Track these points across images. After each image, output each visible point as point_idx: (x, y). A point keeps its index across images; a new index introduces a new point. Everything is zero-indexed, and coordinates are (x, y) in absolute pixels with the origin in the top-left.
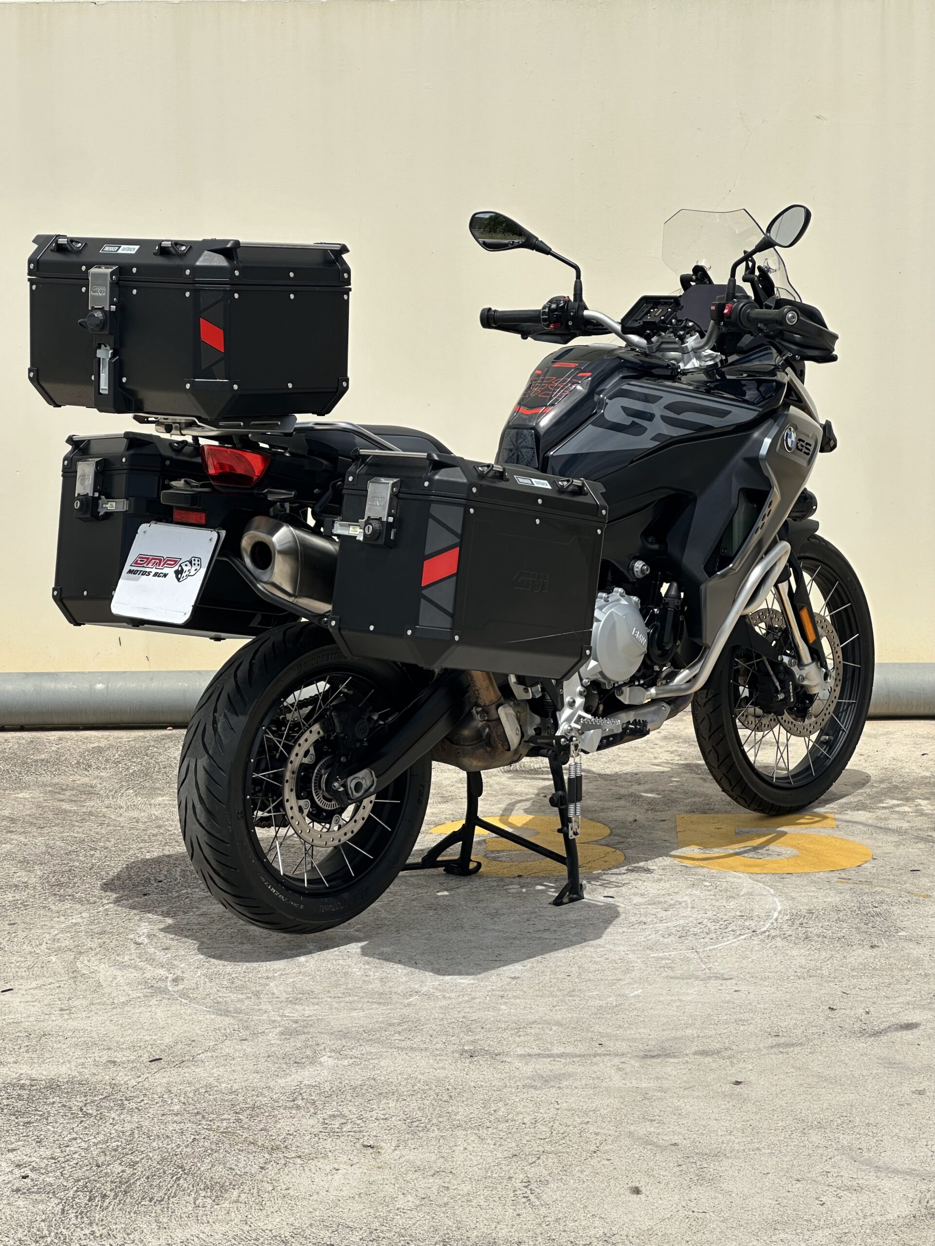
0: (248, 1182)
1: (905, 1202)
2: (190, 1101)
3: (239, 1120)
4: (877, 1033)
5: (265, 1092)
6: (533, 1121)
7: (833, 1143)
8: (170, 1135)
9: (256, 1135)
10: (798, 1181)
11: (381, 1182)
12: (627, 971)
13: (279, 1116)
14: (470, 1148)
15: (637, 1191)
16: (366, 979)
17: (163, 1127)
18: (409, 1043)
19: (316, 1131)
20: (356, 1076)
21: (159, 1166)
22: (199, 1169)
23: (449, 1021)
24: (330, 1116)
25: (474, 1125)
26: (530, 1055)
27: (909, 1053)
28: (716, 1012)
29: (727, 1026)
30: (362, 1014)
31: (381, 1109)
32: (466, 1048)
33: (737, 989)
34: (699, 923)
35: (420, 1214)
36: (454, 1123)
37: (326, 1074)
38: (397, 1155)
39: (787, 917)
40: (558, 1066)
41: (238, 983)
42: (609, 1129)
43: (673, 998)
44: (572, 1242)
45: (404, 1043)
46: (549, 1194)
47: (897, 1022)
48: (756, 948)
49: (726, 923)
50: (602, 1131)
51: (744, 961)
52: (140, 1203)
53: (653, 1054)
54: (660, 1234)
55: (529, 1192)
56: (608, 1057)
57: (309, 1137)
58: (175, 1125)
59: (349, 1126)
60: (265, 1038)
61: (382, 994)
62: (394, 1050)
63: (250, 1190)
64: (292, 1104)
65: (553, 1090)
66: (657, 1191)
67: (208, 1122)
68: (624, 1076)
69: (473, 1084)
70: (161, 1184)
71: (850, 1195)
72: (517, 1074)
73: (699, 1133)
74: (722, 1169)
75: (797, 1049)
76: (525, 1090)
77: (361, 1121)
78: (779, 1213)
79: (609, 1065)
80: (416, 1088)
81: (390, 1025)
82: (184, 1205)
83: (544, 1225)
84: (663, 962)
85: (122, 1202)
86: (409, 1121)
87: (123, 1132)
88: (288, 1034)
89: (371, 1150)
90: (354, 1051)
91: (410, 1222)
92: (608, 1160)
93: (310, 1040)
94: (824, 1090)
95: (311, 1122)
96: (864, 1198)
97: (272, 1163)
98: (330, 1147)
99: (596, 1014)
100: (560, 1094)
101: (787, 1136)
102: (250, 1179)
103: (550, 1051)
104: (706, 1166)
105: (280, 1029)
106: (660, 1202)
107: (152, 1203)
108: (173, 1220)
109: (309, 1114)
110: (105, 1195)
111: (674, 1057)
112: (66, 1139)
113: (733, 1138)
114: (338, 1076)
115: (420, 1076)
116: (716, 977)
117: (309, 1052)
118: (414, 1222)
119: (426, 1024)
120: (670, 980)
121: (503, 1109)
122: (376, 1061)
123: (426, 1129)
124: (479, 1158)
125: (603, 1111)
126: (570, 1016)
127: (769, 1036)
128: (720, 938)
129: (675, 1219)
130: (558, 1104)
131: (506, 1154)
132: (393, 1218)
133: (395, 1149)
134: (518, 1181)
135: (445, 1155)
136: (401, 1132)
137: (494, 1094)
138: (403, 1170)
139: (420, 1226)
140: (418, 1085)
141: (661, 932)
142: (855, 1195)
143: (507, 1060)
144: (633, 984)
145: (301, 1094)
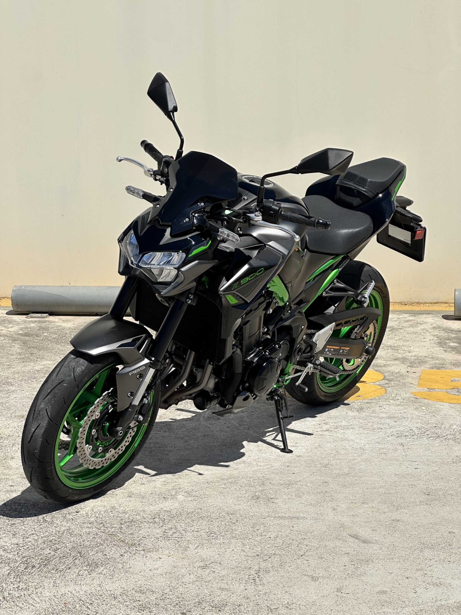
0: (111, 563)
2: (101, 516)
3: (121, 528)
5: (142, 513)
6: (276, 537)
7: (435, 557)
8: (82, 534)
9: (126, 536)
10: (407, 578)
11: (181, 567)
12: (361, 455)
13: (143, 527)
14: (235, 550)
17: (80, 529)
19: (158, 536)
20: (192, 507)
21: (69, 552)
22: (89, 554)
23: (254, 478)
24: (169, 528)
25: (243, 537)
28: (400, 480)
29: (402, 488)
31: (197, 526)
32: (257, 494)
33: (417, 467)
34: (411, 430)
35: (193, 586)
36: (233, 535)
37: (177, 505)
38: (195, 552)
42: (315, 543)
44: (268, 607)
45: (225, 489)
46: (267, 578)
48: (437, 445)
49: (425, 430)
50: (310, 544)
51: (427, 452)
52: (50, 572)
54: (318, 605)
55: (257, 577)
57: (153, 539)
58: (87, 529)
59: (177, 534)
60: (154, 483)
62: (218, 493)
63: (110, 567)
64: (152, 520)
67: (105, 528)
68: (335, 513)
69: (252, 514)
70: (66, 562)
71: (433, 588)
72: (277, 510)
73: (363, 548)
74: (368, 569)
76: (278, 519)
78: (389, 596)
79: (330, 507)
80: (221, 515)
81: (223, 479)
82: (72, 574)
83: (257, 596)
84: (383, 450)
85: (41, 571)
86: (210, 533)
87: (59, 532)
88: (167, 482)
90: (197, 493)
91: (186, 590)
92: (307, 560)
93: (177, 486)
95: (158, 531)
96: (440, 590)
97: (128, 553)
98: (162, 545)
99: (334, 478)
100: (297, 522)
102: (112, 561)
104: (359, 567)
106: (326, 586)
107: (56, 572)
108: (63, 582)
109: (158, 527)
110: (34, 566)
112: (28, 534)
113: (381, 551)
114: (183, 506)
115: (226, 509)
116: (408, 460)
117: (173, 493)
118: (188, 590)
119: (241, 480)
120: (382, 461)
121: (262, 529)
122: (206, 499)
123: (217, 538)
124: (238, 555)
125: (315, 533)
126: (320, 478)
127: (424, 495)
128: (419, 439)
129: (330, 596)
130: (293, 527)
131: (253, 555)
132: (178, 588)
133: (196, 549)
134: (254, 570)
135: (221, 553)
136: (203, 539)
137: (261, 520)
138: (195, 560)
139: (191, 592)
140: (223, 513)
141: (388, 434)
142: (435, 588)
143: (276, 501)
144: (361, 462)
145: (159, 515)
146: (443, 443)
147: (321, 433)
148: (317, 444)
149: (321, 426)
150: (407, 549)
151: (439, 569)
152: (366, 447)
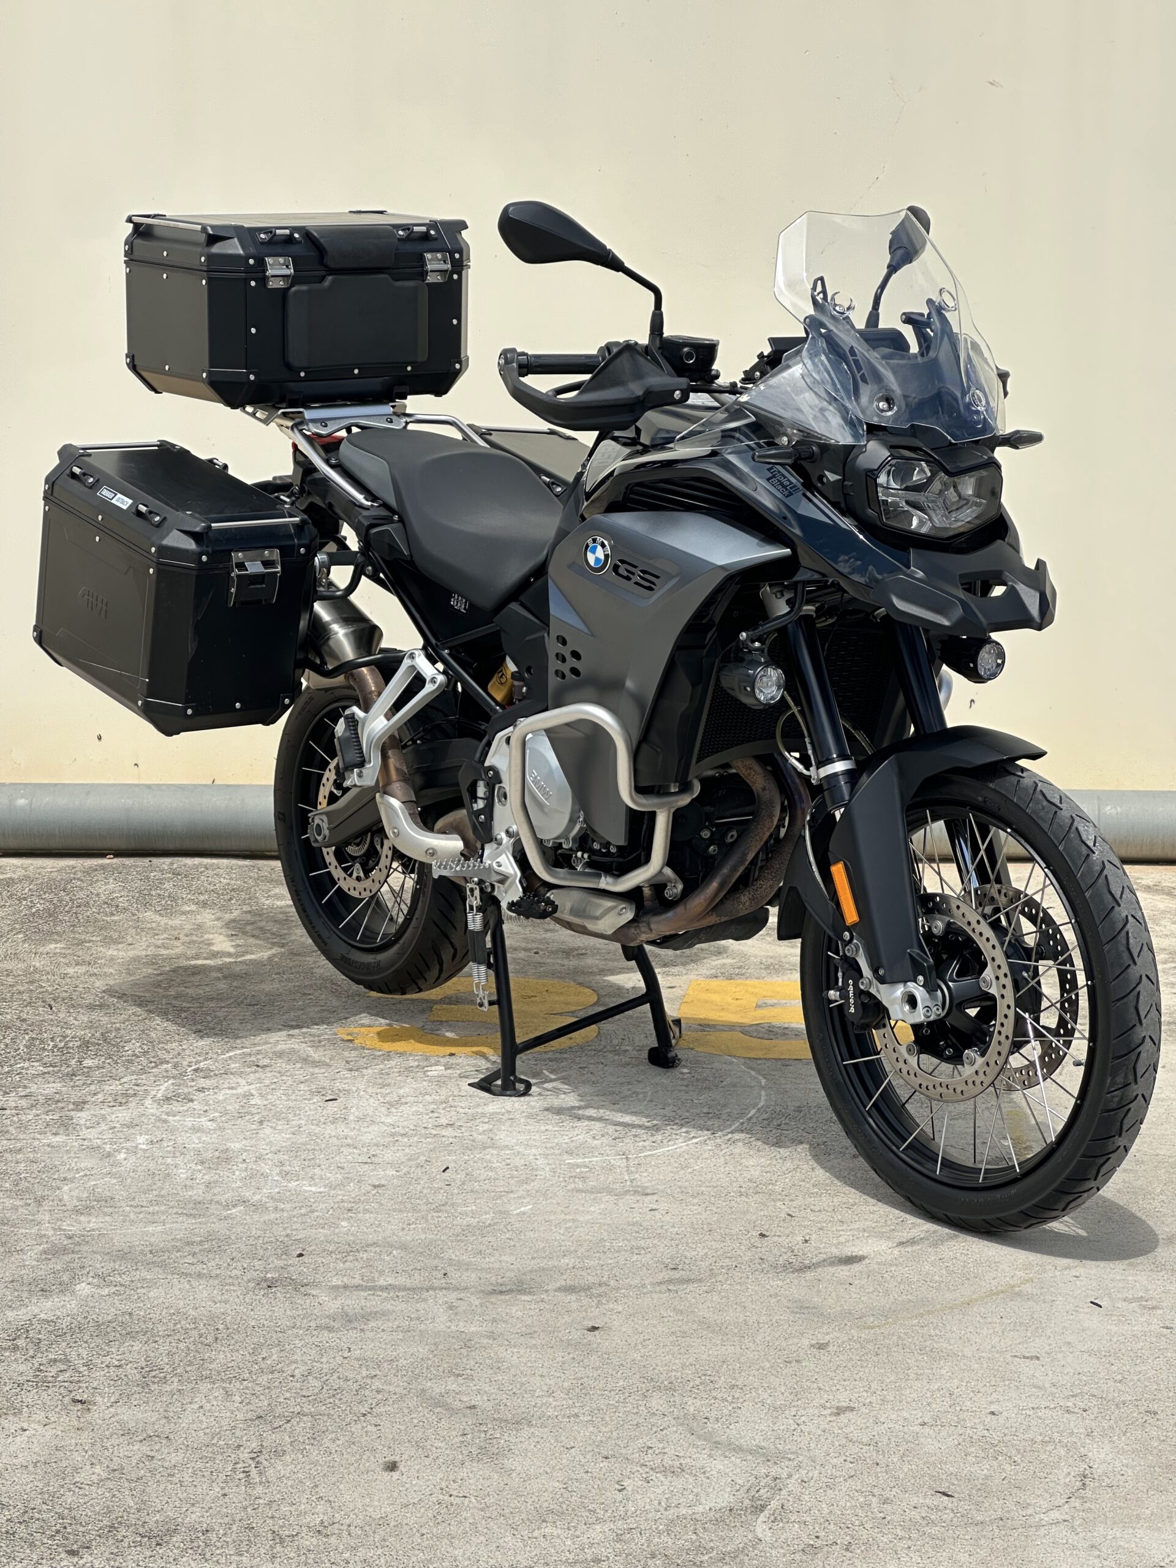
1: (729, 1489)
4: (805, 1267)
6: (306, 1373)
7: (675, 1410)
10: (606, 1458)
11: (72, 1448)
12: (526, 1181)
14: (208, 1406)
15: (392, 1467)
16: (189, 1183)
18: (199, 1268)
19: (21, 1379)
20: (109, 1310)
23: (266, 1240)
24: (51, 1360)
25: (227, 1377)
26: (346, 1287)
27: (834, 1294)
28: (613, 1236)
29: (616, 1255)
30: (160, 1228)
31: (120, 1353)
32: (269, 1275)
33: (655, 1207)
34: (648, 1121)
35: (99, 1491)
36: (204, 1373)
37: (73, 1306)
38: (110, 1413)
39: (765, 1116)
40: (374, 1303)
41: (24, 1185)
42: (398, 1386)
43: (567, 1217)
44: (274, 1532)
45: (193, 1267)
46: (278, 1469)
47: (837, 1254)
48: (706, 1155)
49: (682, 1121)
50: (387, 1388)
51: (682, 1172)
53: (504, 1288)
54: (392, 1524)
55: (253, 1466)
56: (444, 1292)
57: (10, 1386)
59: (68, 1375)
60: (21, 1256)
61: (199, 1203)
62: (176, 1276)
64: (10, 1343)
65: (353, 1334)
66: (417, 1467)
68: (453, 1316)
69: (253, 1323)
71: (662, 1479)
72: (316, 1311)
73: (511, 1393)
74: (517, 1440)
75: (691, 1287)
76: (315, 1333)
77: (85, 1368)
78: (560, 1499)
79: (440, 1302)
80: (178, 1326)
81: (188, 1244)
83: (249, 1510)
84: (578, 1170)
86: (148, 1369)
88: (55, 1251)
89: (80, 1406)
90: (123, 1276)
91: (81, 1501)
92: (376, 1426)
93: (77, 1260)
94: (699, 1340)
95: (22, 1368)
96: (678, 1483)
98: (30, 1400)
99: (458, 1236)
100: (359, 1339)
101: (621, 1400)
103: (375, 1281)
104: (498, 1436)
105: (46, 1246)
106: (414, 1482)
109: (24, 1357)
111: (530, 1293)
113: (551, 1400)
114: (87, 1309)
115: (192, 1312)
116: (636, 1192)
117: (65, 1278)
118: (87, 1500)
119: (235, 1244)
120: (575, 1194)
121: (275, 1357)
122: (143, 1291)
123: (163, 1381)
124: (212, 1419)
125: (402, 1362)
126: (423, 1237)
127: (664, 1269)
128: (665, 1141)
129: (422, 1504)
130: (349, 1351)
131: (249, 1415)
132: (63, 1495)
133: (111, 1406)
134: (246, 1451)
135: (172, 1414)
136: (130, 1383)
137: (275, 1337)
138: (107, 1433)
139: (92, 1505)
140: (183, 1322)
141: (595, 1132)
142: (669, 1478)
143: (314, 1292)
144: (524, 1198)
145: (28, 1331)
146: (721, 1150)
147: (434, 1132)
148: (423, 1158)
149: (436, 1115)
150: (613, 1393)
151: (683, 1436)
152: (538, 1162)
